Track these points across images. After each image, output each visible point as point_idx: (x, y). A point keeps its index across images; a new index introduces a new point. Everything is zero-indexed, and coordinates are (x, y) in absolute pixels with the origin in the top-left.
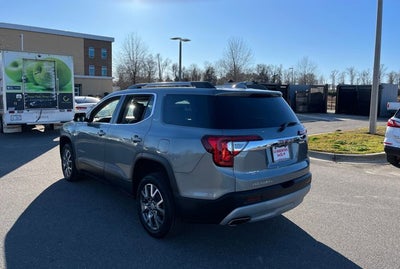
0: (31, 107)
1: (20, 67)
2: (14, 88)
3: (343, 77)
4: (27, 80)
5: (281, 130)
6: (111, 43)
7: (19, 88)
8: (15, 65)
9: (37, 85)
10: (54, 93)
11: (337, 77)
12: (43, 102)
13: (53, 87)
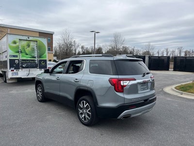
0: (23, 68)
1: (17, 44)
2: (14, 56)
3: (163, 53)
4: (21, 52)
5: (144, 76)
6: (52, 34)
7: (17, 56)
8: (15, 43)
9: (27, 54)
10: (36, 59)
11: (160, 53)
12: (31, 65)
13: (36, 56)
